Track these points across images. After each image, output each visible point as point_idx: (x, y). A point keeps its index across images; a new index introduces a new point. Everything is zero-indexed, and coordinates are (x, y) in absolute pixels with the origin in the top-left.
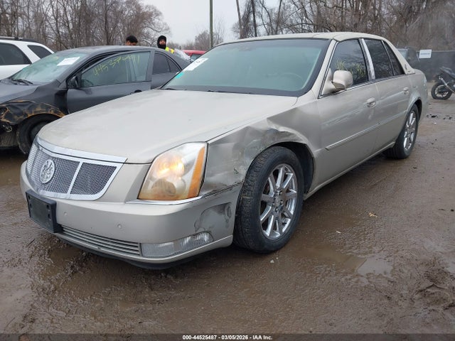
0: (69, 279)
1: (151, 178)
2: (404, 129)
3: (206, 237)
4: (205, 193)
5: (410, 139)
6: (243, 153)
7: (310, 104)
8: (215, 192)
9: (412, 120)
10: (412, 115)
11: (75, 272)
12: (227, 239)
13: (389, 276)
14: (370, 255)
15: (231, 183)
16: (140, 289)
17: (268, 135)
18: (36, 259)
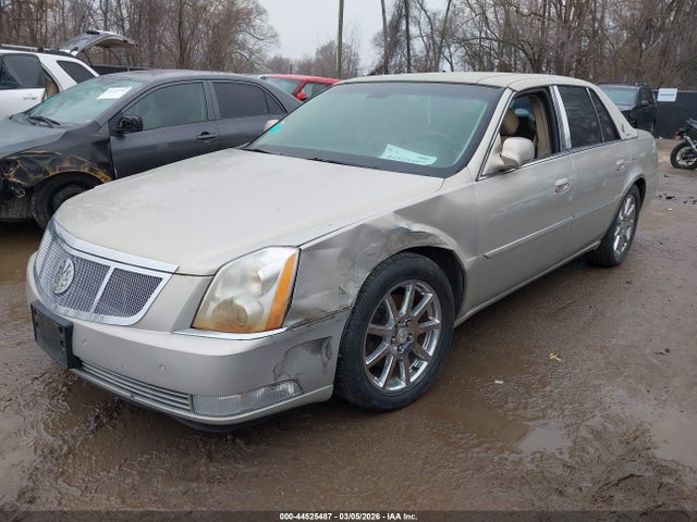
0: (91, 437)
1: (212, 298)
2: (615, 223)
3: (290, 388)
4: (292, 323)
5: (625, 236)
6: (354, 263)
7: (462, 189)
8: (308, 322)
9: (629, 209)
10: (629, 200)
11: (100, 427)
12: (325, 390)
13: (566, 457)
14: (542, 421)
15: (334, 308)
16: (194, 458)
17: (394, 237)
18: (45, 402)
